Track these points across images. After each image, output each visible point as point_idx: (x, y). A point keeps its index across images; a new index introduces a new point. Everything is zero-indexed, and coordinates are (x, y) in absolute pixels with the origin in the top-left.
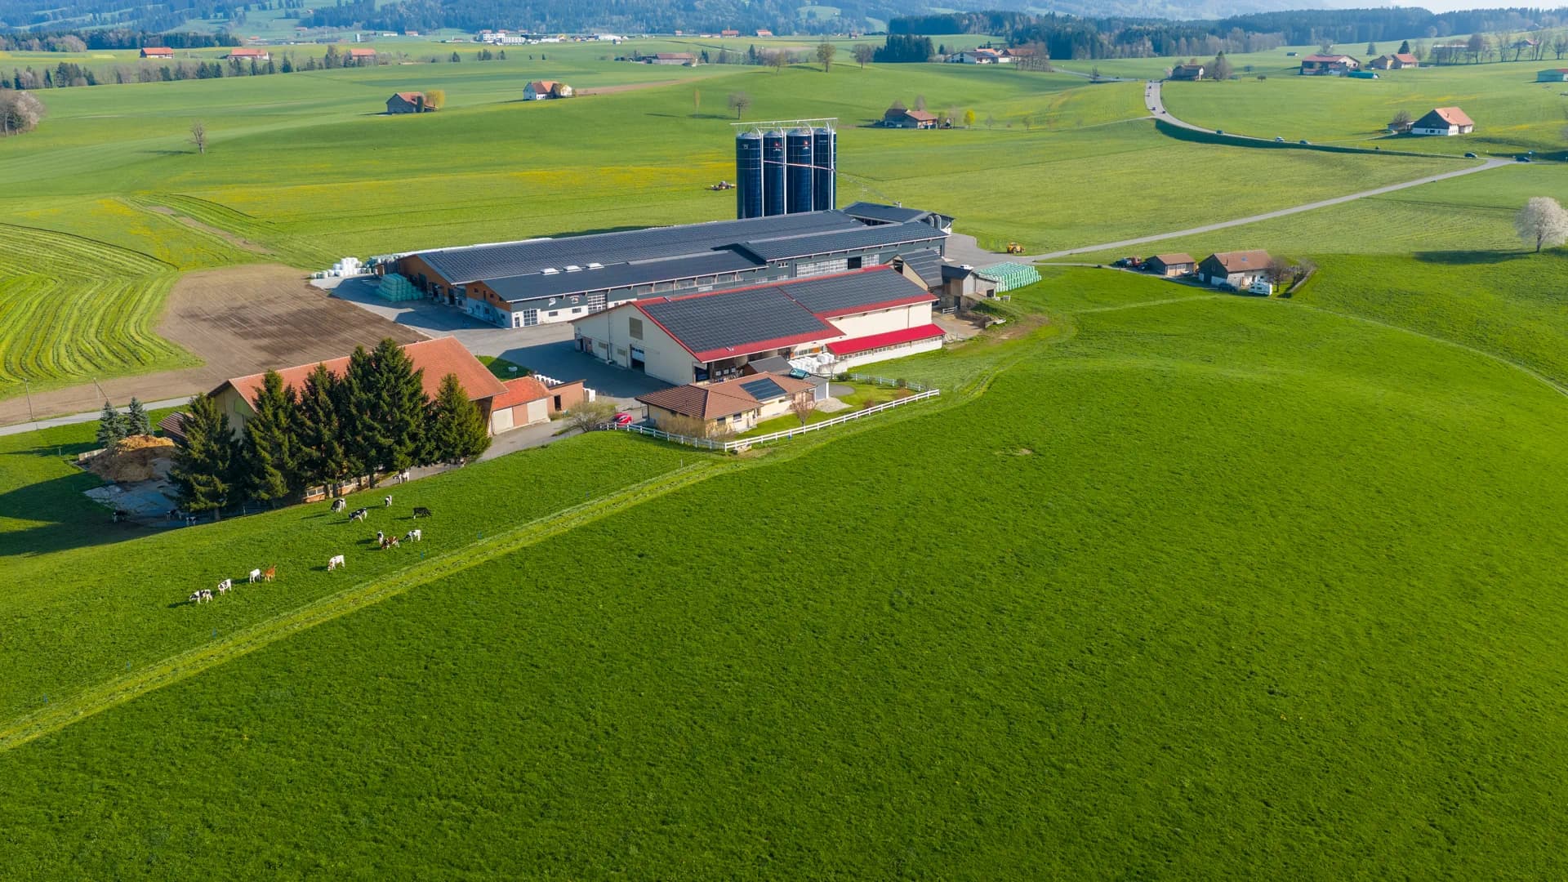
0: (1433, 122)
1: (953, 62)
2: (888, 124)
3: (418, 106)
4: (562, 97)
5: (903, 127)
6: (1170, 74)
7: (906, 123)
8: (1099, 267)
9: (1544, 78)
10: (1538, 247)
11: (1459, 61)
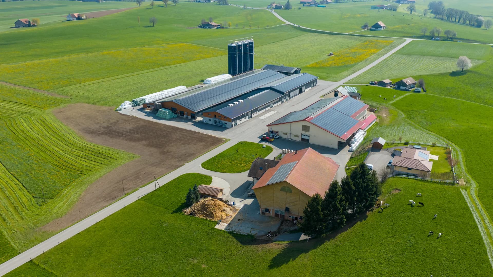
0: (377, 26)
1: (197, 2)
2: (203, 27)
3: (29, 25)
4: (83, 19)
5: (209, 28)
6: (275, 8)
7: (210, 26)
8: (367, 85)
9: (373, 8)
10: (463, 69)
11: (342, 1)
